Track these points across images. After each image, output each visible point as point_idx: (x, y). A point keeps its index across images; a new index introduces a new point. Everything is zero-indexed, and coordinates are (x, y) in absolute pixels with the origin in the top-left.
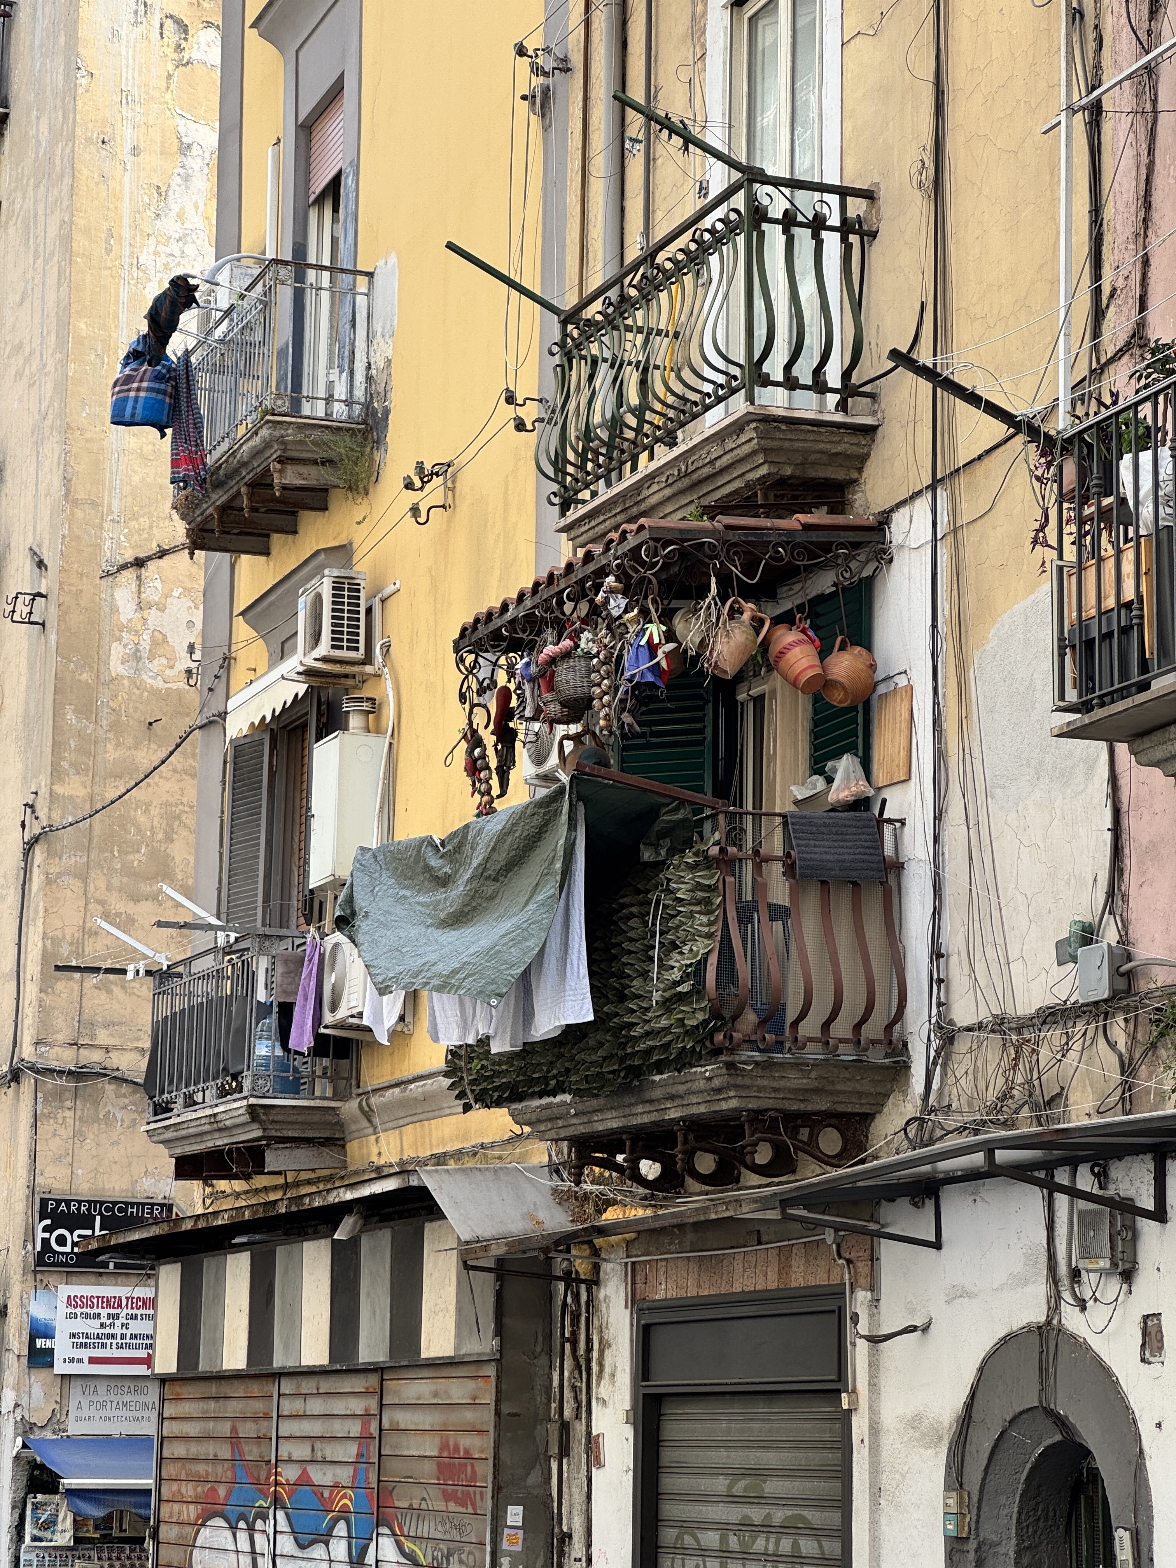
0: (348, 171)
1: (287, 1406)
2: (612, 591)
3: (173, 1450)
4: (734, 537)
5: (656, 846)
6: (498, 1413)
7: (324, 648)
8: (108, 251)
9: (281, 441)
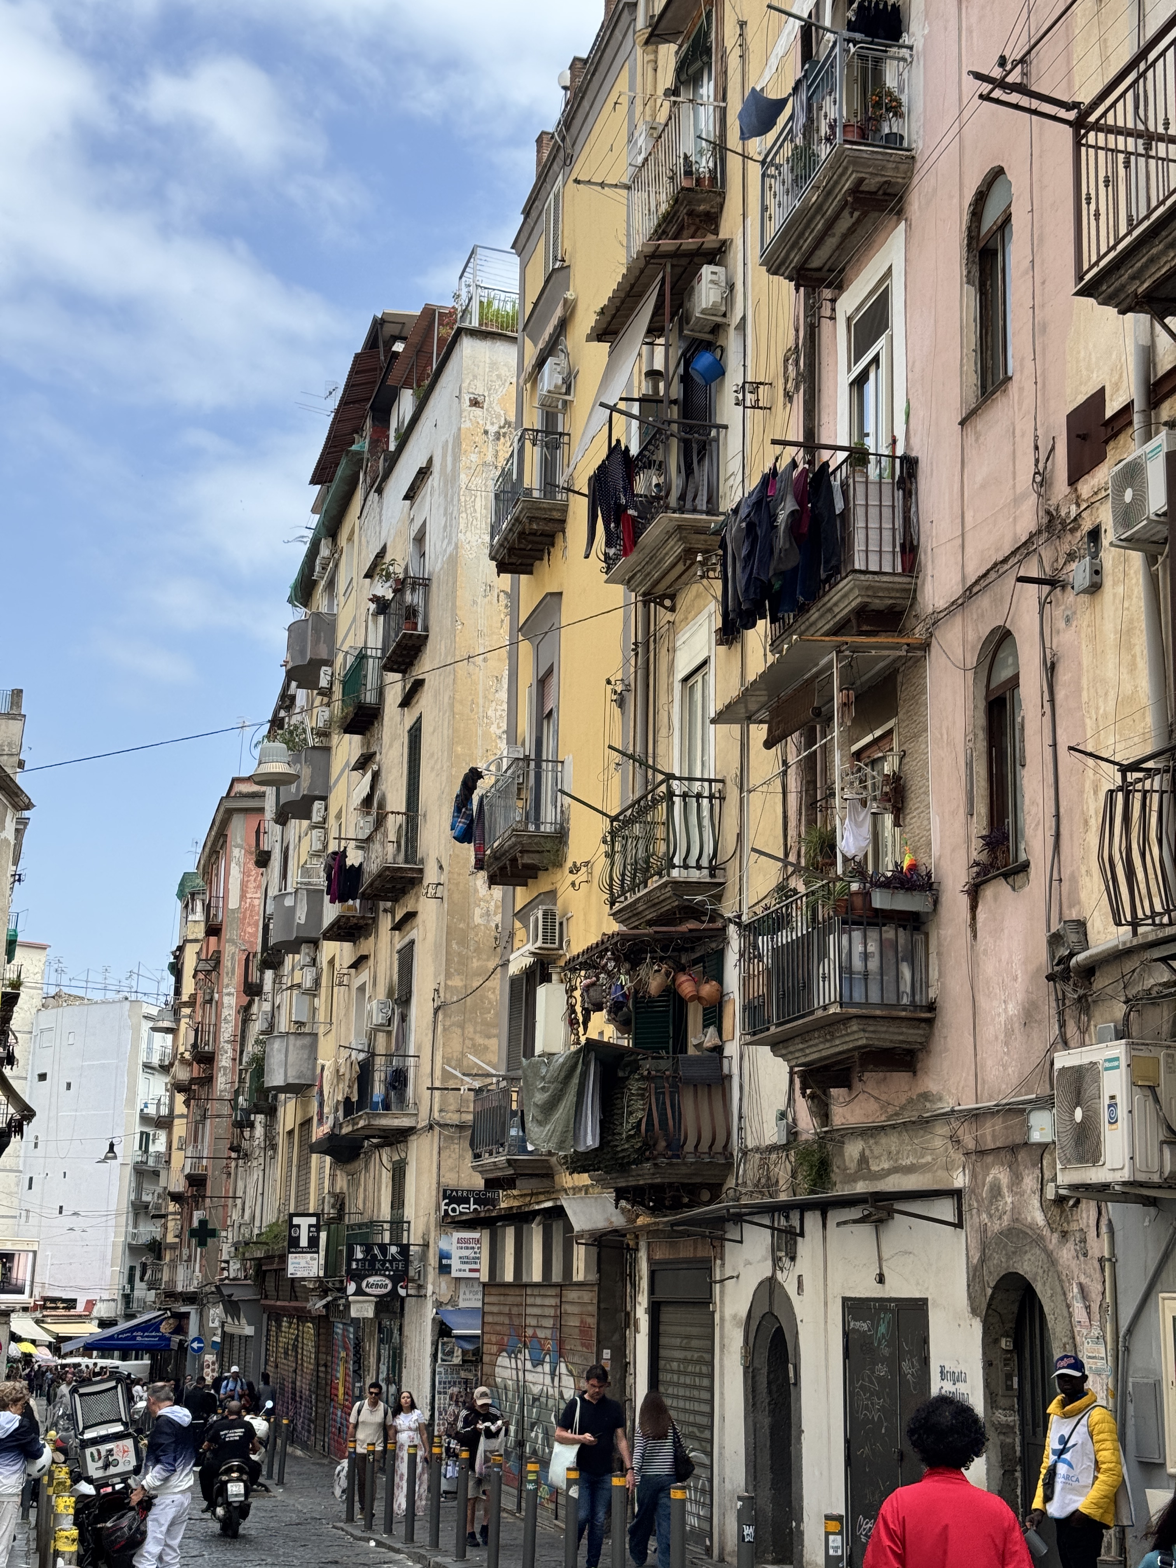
0: (555, 710)
1: (530, 1300)
2: (609, 959)
3: (489, 1319)
4: (657, 936)
5: (624, 1070)
6: (599, 1308)
7: (539, 944)
8: (472, 711)
9: (520, 843)
